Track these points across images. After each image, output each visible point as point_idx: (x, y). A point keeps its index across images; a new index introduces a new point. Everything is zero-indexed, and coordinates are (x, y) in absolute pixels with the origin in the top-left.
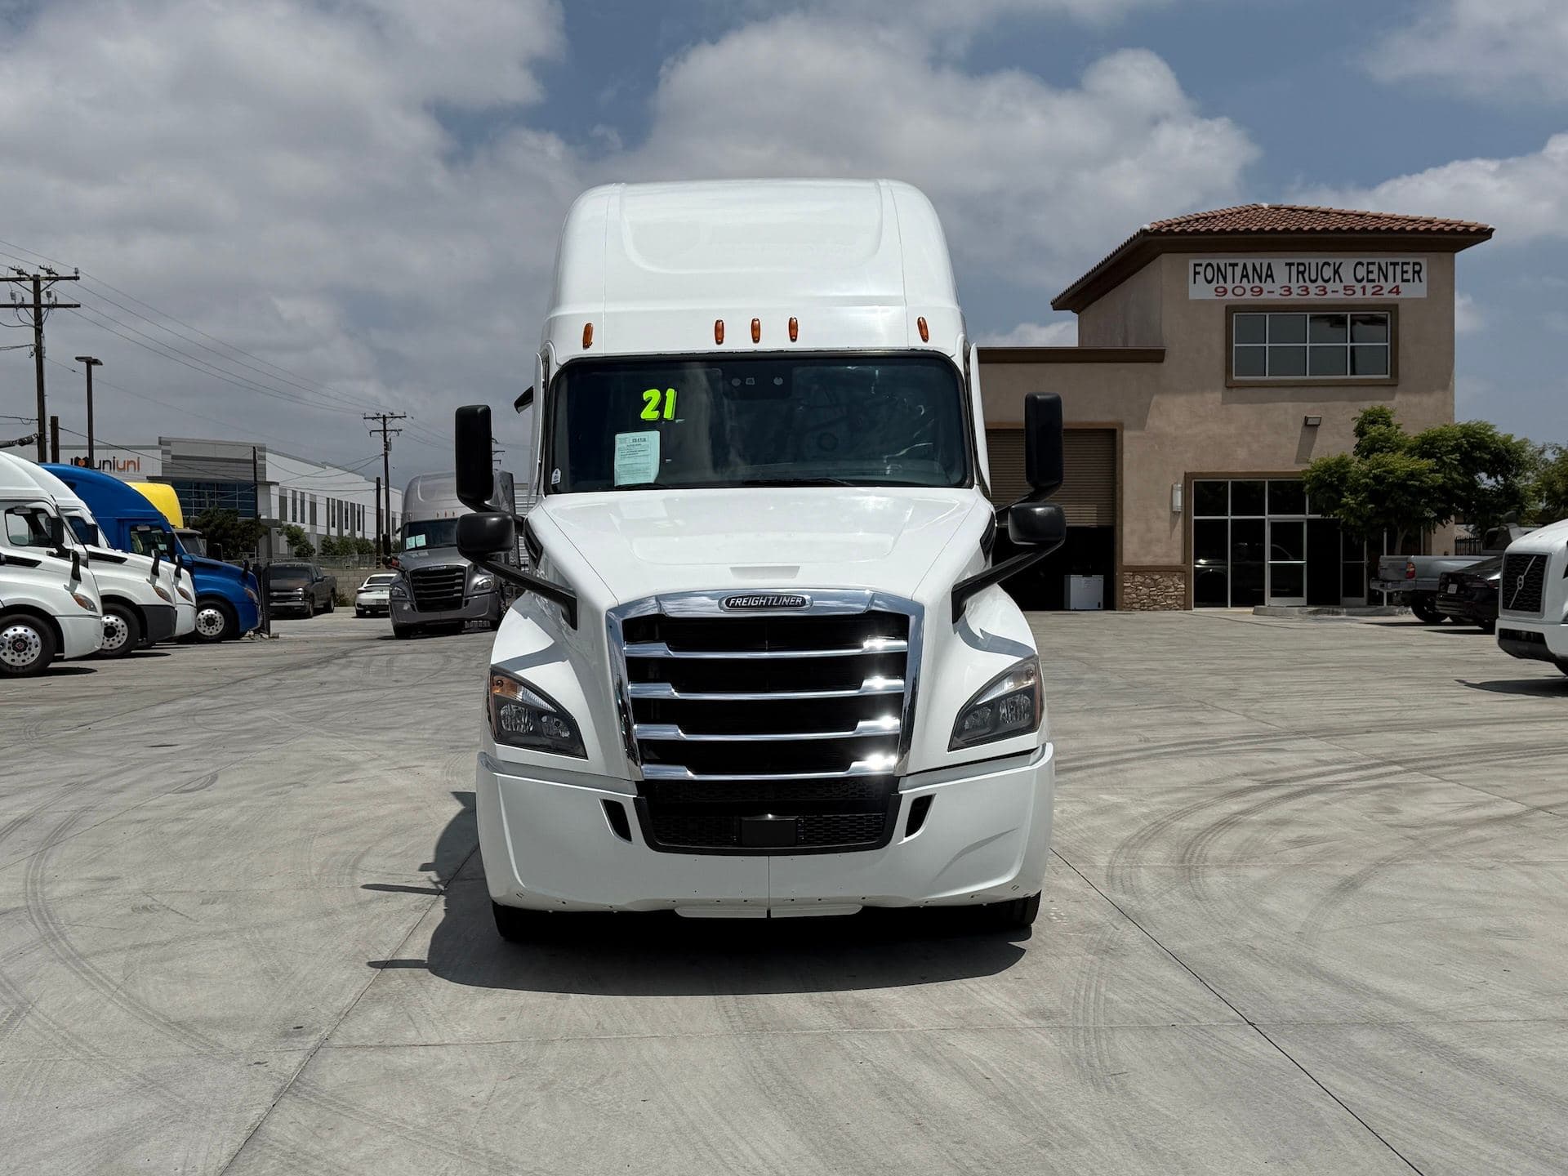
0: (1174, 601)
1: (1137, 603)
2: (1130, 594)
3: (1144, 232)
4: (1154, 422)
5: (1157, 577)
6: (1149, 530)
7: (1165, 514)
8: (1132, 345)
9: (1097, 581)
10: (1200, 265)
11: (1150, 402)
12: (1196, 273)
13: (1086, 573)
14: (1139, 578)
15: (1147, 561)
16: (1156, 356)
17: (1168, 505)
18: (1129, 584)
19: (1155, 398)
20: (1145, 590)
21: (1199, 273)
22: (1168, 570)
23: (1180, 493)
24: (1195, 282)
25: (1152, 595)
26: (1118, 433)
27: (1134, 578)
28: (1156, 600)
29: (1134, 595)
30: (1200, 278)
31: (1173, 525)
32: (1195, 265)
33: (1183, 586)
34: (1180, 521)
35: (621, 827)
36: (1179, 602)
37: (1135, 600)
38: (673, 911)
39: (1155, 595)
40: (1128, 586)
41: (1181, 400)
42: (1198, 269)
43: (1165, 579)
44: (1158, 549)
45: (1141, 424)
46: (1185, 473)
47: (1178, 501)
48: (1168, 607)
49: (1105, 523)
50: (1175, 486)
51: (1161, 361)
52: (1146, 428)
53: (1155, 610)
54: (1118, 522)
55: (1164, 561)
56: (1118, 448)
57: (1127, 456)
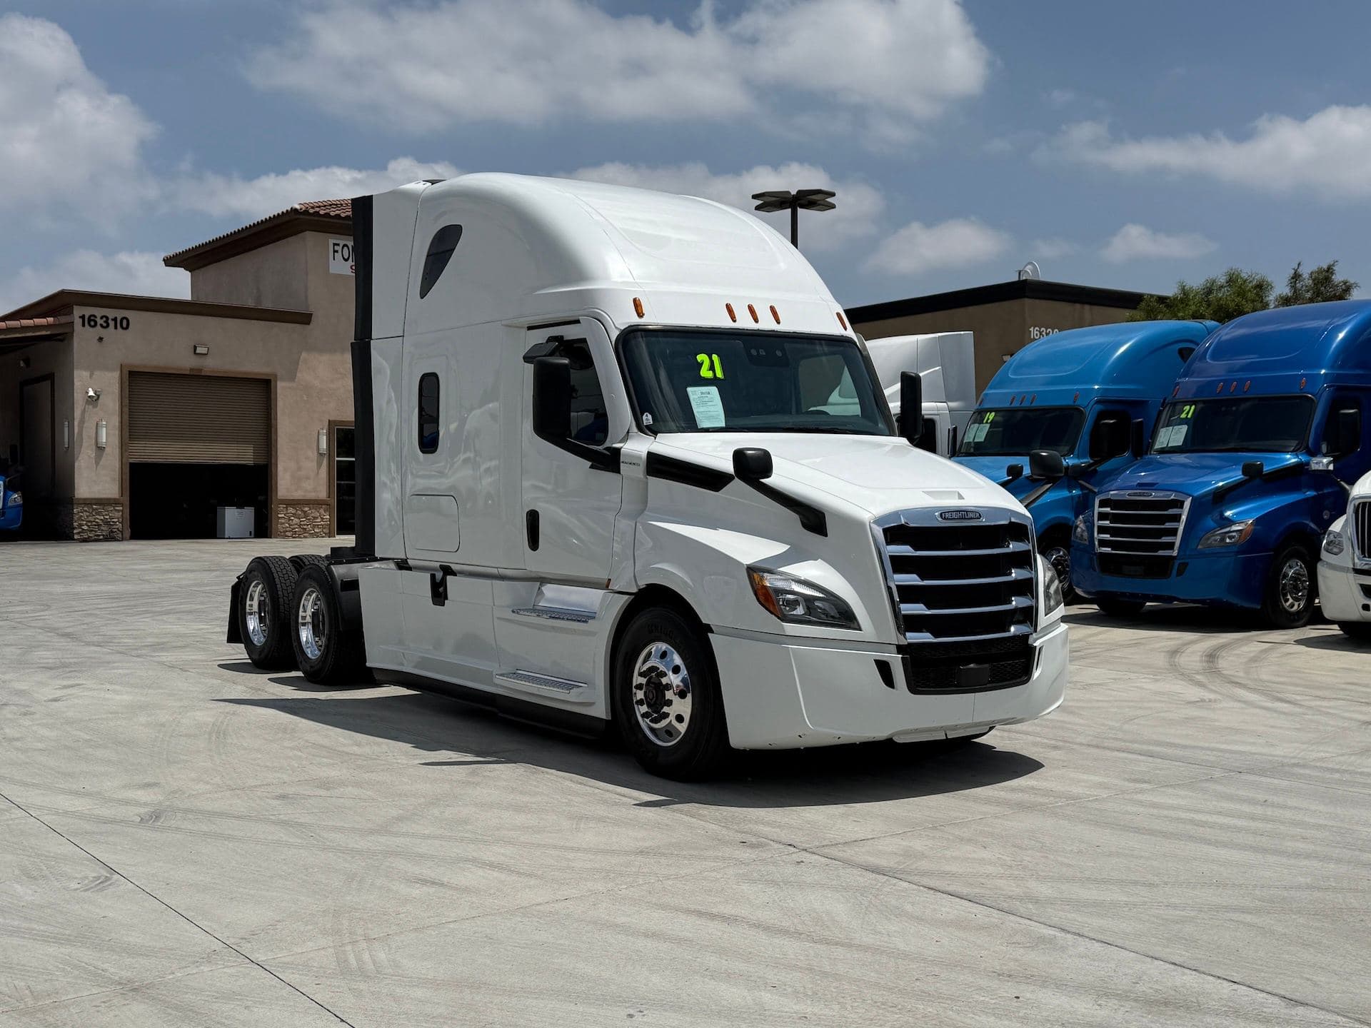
0: (320, 530)
1: (290, 531)
2: (283, 523)
3: (294, 211)
4: (303, 375)
5: (306, 509)
6: (299, 469)
7: (313, 454)
8: (267, 304)
9: (249, 512)
10: (338, 245)
11: (300, 357)
12: (335, 251)
13: (240, 506)
14: (291, 510)
15: (298, 495)
16: (304, 319)
17: (315, 448)
18: (283, 515)
19: (304, 355)
20: (296, 521)
21: (337, 251)
22: (316, 503)
23: (325, 437)
24: (334, 259)
25: (302, 525)
26: (273, 383)
27: (287, 510)
28: (305, 529)
29: (287, 525)
30: (338, 255)
31: (319, 465)
32: (335, 244)
33: (328, 517)
34: (325, 462)
35: (888, 679)
36: (324, 530)
37: (287, 529)
38: (891, 739)
39: (304, 525)
40: (282, 517)
41: (325, 358)
42: (336, 248)
43: (313, 511)
44: (308, 485)
45: (292, 377)
46: (329, 421)
47: (324, 445)
48: (316, 535)
49: (261, 461)
50: (321, 431)
51: (308, 323)
52: (296, 380)
53: (305, 537)
54: (273, 461)
55: (312, 496)
56: (273, 396)
57: (280, 404)
